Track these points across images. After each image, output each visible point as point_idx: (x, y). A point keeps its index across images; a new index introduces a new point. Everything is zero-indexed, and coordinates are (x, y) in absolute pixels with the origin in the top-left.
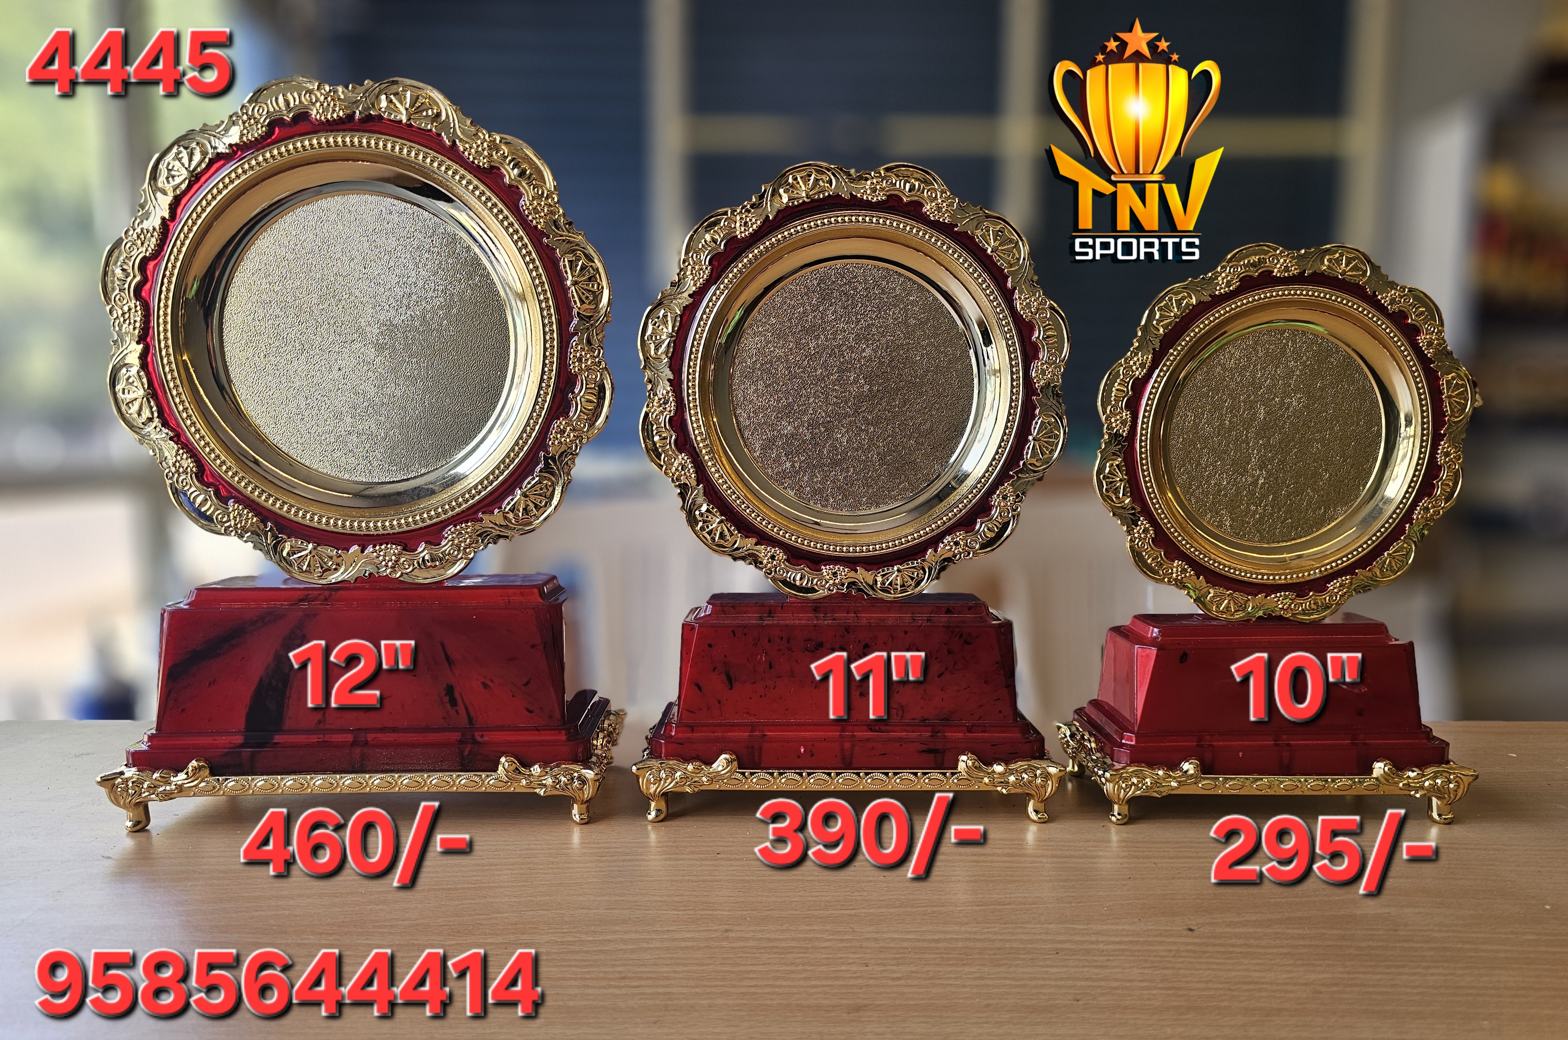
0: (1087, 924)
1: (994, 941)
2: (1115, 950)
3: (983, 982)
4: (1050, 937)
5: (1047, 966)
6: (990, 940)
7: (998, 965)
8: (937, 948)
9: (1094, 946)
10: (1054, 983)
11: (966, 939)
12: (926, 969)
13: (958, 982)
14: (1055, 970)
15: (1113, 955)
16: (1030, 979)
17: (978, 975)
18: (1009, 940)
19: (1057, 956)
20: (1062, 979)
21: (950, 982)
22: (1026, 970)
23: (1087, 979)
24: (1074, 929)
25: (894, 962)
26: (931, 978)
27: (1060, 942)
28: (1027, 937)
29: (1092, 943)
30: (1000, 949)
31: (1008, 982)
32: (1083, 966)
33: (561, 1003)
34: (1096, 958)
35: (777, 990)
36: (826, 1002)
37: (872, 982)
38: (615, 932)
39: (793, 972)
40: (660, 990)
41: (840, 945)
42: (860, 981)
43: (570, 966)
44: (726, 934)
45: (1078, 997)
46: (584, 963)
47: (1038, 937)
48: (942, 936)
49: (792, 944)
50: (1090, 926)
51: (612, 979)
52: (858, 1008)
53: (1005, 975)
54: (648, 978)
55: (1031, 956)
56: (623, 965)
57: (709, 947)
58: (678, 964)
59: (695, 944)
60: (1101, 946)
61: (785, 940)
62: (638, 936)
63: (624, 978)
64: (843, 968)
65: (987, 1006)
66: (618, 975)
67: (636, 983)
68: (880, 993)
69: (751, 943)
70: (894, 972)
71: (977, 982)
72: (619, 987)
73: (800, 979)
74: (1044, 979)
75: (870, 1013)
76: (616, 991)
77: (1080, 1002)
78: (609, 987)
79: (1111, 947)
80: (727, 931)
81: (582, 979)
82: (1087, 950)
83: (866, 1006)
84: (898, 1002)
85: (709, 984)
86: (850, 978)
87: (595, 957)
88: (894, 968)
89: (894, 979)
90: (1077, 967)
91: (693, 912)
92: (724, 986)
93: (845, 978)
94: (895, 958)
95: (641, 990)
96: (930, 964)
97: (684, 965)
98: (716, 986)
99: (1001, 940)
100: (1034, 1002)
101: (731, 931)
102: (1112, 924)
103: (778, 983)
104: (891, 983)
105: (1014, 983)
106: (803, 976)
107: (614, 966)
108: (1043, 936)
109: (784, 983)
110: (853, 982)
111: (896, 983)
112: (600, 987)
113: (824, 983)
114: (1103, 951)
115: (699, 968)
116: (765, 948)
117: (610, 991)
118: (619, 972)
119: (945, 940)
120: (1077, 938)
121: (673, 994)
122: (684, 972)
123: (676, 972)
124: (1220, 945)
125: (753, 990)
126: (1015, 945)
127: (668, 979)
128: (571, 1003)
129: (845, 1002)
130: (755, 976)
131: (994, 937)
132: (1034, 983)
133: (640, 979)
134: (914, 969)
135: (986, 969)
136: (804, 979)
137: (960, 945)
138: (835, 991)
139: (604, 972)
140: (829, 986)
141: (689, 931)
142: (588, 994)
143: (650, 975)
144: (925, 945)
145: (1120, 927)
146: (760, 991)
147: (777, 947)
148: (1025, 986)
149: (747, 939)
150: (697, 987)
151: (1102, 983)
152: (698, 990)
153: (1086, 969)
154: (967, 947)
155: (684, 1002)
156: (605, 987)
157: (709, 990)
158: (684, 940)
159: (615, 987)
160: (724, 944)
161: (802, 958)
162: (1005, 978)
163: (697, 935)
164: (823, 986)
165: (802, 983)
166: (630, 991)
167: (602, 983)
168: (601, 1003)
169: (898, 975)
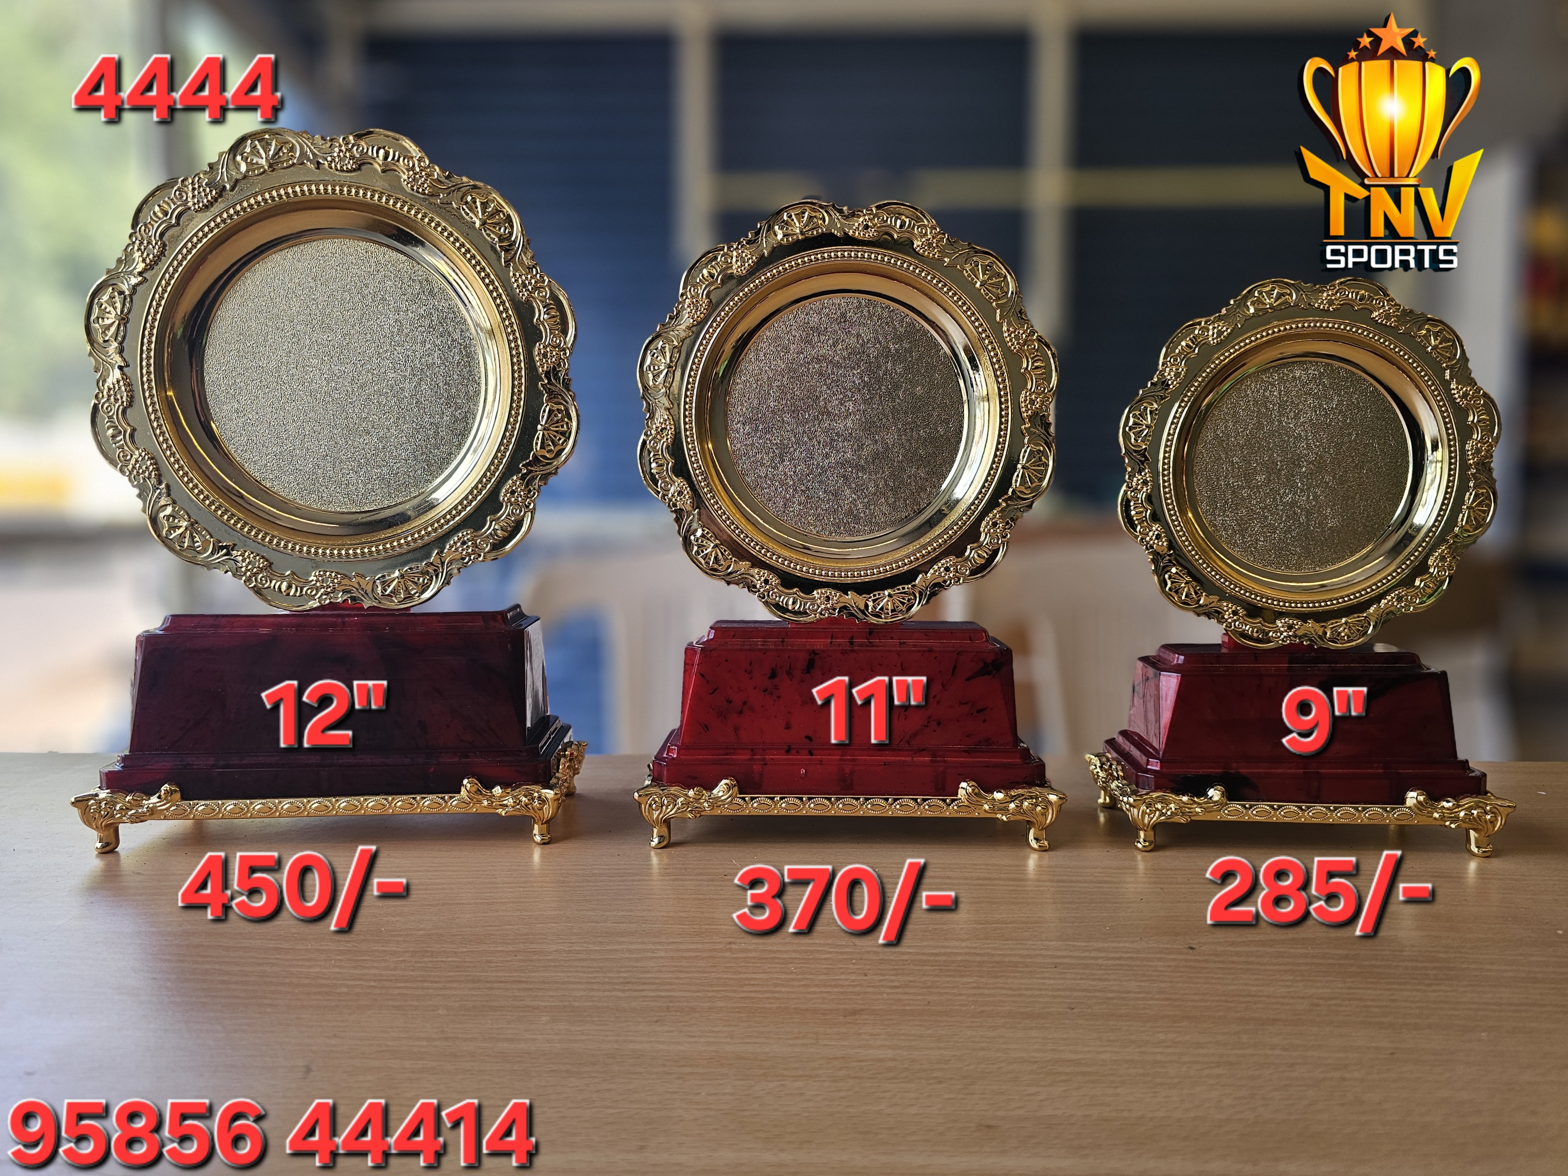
0: (1088, 942)
1: (993, 955)
2: (1114, 965)
3: (980, 991)
4: (1050, 953)
5: (1044, 978)
6: (989, 955)
7: (997, 977)
8: (936, 961)
9: (1092, 961)
10: (1051, 993)
11: (966, 954)
12: (924, 979)
13: (955, 991)
14: (1052, 982)
15: (1111, 970)
16: (1026, 989)
17: (975, 985)
18: (1008, 955)
19: (1056, 970)
20: (1058, 990)
21: (946, 991)
22: (1023, 981)
23: (1083, 991)
24: (1074, 946)
25: (893, 972)
26: (928, 987)
27: (1059, 957)
28: (1027, 952)
29: (1092, 958)
30: (998, 962)
31: (1005, 992)
32: (1081, 979)
33: (566, 1004)
34: (1094, 972)
35: (776, 995)
36: (824, 1006)
37: (870, 990)
38: (621, 943)
39: (793, 980)
40: (663, 994)
41: (840, 957)
42: (858, 989)
43: (577, 972)
44: (730, 946)
45: (1072, 1006)
46: (589, 970)
47: (1038, 952)
48: (943, 951)
49: (794, 955)
50: (1090, 944)
51: (617, 984)
52: (855, 1013)
53: (1003, 985)
54: (651, 984)
55: (1029, 970)
56: (628, 971)
57: (712, 957)
58: (681, 972)
59: (698, 954)
60: (1100, 962)
61: (786, 952)
62: (643, 947)
63: (628, 983)
64: (843, 977)
65: (982, 1012)
66: (622, 980)
67: (640, 988)
68: (877, 1000)
69: (754, 954)
70: (892, 981)
71: (974, 991)
72: (623, 991)
73: (800, 986)
74: (1040, 989)
75: (866, 1017)
76: (620, 994)
77: (1075, 1010)
78: (614, 990)
79: (1110, 962)
80: (730, 943)
81: (588, 983)
82: (1086, 964)
83: (862, 1010)
84: (894, 1007)
85: (711, 989)
86: (848, 986)
87: (601, 964)
88: (893, 978)
89: (891, 987)
90: (1074, 979)
91: (697, 927)
92: (725, 991)
93: (843, 986)
94: (895, 969)
95: (644, 994)
96: (928, 975)
97: (687, 972)
98: (718, 991)
99: (1000, 955)
100: (1029, 1009)
101: (735, 943)
102: (1113, 942)
103: (778, 989)
104: (889, 991)
105: (1010, 992)
106: (802, 983)
107: (619, 972)
108: (1042, 952)
109: (783, 989)
110: (851, 989)
111: (893, 991)
112: (604, 991)
113: (823, 990)
114: (1101, 965)
115: (702, 975)
116: (766, 958)
117: (614, 993)
118: (624, 978)
119: (944, 954)
120: (1077, 954)
121: (674, 997)
122: (687, 978)
123: (678, 978)
124: (1219, 962)
125: (753, 995)
126: (1014, 959)
127: (670, 984)
128: (576, 1004)
129: (843, 1006)
130: (756, 982)
131: (993, 952)
132: (1030, 993)
133: (644, 983)
134: (912, 979)
135: (984, 980)
136: (804, 986)
137: (959, 958)
138: (833, 997)
139: (609, 978)
140: (827, 992)
141: (693, 943)
142: (593, 996)
143: (652, 981)
144: (925, 958)
145: (1121, 945)
146: (760, 996)
148: (1021, 995)
149: (750, 951)
150: (699, 991)
151: (1099, 994)
152: (699, 994)
153: (1083, 981)
154: (966, 961)
155: (685, 1004)
156: (608, 990)
157: (710, 994)
158: (688, 950)
159: (619, 990)
160: (727, 954)
161: (801, 968)
162: (1002, 988)
163: (700, 946)
164: (822, 992)
165: (802, 989)
166: (636, 994)
167: (607, 987)
168: (605, 1004)
169: (896, 984)
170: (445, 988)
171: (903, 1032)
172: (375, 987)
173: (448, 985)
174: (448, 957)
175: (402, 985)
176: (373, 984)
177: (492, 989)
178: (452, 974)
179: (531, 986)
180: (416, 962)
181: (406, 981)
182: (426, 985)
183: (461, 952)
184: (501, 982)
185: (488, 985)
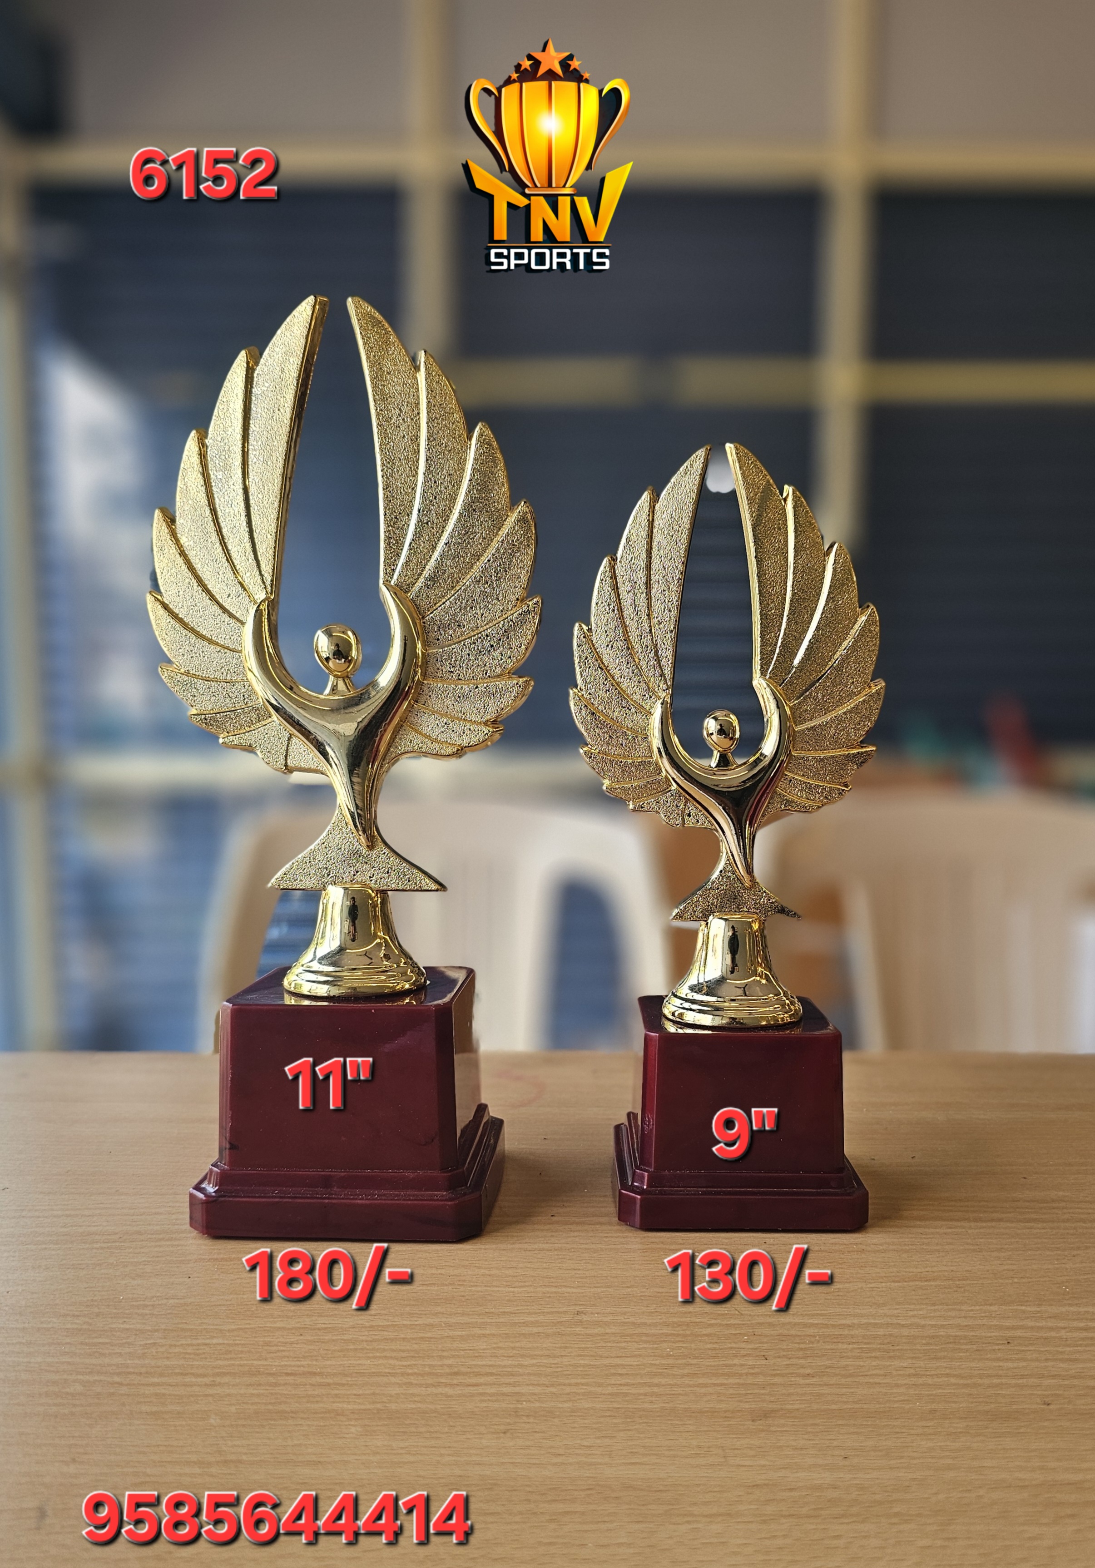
0: (1039, 1305)
1: (923, 1326)
2: (1083, 1339)
3: (920, 1381)
4: (995, 1322)
5: (998, 1360)
6: (918, 1326)
7: (936, 1358)
8: (852, 1336)
9: (1053, 1334)
10: (1014, 1381)
11: (888, 1325)
12: (844, 1362)
13: (888, 1380)
14: (1010, 1365)
15: (1081, 1345)
16: (981, 1376)
17: (912, 1371)
18: (943, 1326)
19: (1009, 1347)
20: (1023, 1376)
21: (877, 1380)
22: (973, 1365)
23: (1054, 1377)
24: (1024, 1312)
25: (800, 1354)
26: (851, 1376)
27: (1008, 1328)
28: (965, 1322)
29: (1051, 1329)
30: (933, 1337)
31: (953, 1380)
32: (1047, 1360)
33: (379, 1406)
34: (1060, 1349)
35: (656, 1390)
36: (723, 1406)
37: (777, 1380)
39: (673, 1367)
40: (505, 1390)
41: (727, 1332)
42: (760, 1379)
44: (579, 1317)
45: (1047, 1400)
46: (405, 1355)
47: (980, 1322)
49: (665, 1330)
50: (1043, 1308)
51: (441, 1375)
52: (766, 1414)
53: (948, 1371)
54: (487, 1374)
55: (975, 1347)
56: (453, 1357)
57: (559, 1333)
58: (522, 1356)
59: (540, 1329)
60: (1063, 1333)
62: (466, 1319)
63: (456, 1374)
64: (736, 1361)
66: (448, 1370)
67: (474, 1380)
68: (789, 1395)
69: (613, 1329)
70: (803, 1367)
72: (452, 1386)
73: (683, 1376)
74: (999, 1376)
75: (782, 1421)
76: (449, 1391)
77: (1051, 1407)
78: (439, 1385)
79: (1076, 1334)
80: (578, 1313)
81: (403, 1374)
82: (1046, 1338)
83: (773, 1411)
84: (815, 1407)
85: (567, 1381)
87: (416, 1347)
88: (802, 1361)
89: (804, 1376)
90: (1037, 1360)
92: (587, 1384)
93: (741, 1375)
94: (801, 1349)
95: (480, 1390)
96: (848, 1357)
97: (532, 1357)
98: (577, 1384)
99: (932, 1326)
100: (993, 1406)
102: (1070, 1305)
103: (656, 1380)
104: (801, 1381)
105: (962, 1381)
106: (686, 1371)
107: (441, 1357)
109: (663, 1381)
110: (750, 1380)
111: (807, 1381)
112: (427, 1386)
113: (714, 1380)
114: (1066, 1340)
115: (552, 1361)
116: (631, 1335)
117: (440, 1390)
118: (450, 1366)
119: (860, 1325)
120: (1030, 1323)
121: (522, 1395)
122: (533, 1365)
123: (522, 1366)
125: (625, 1389)
127: (512, 1374)
128: (393, 1406)
129: (747, 1406)
130: (624, 1371)
131: (923, 1322)
132: (987, 1381)
133: (479, 1374)
134: (828, 1363)
135: (921, 1364)
136: (688, 1375)
137: (881, 1332)
138: (731, 1391)
139: (430, 1366)
140: (722, 1385)
141: (529, 1314)
142: (413, 1395)
143: (488, 1370)
144: (836, 1332)
145: (1082, 1309)
146: (633, 1391)
147: (647, 1335)
148: (976, 1386)
149: (607, 1324)
150: (552, 1385)
151: (1076, 1382)
152: (553, 1390)
153: (1050, 1364)
154: (891, 1335)
155: (537, 1405)
156: (433, 1386)
157: (568, 1389)
158: (526, 1324)
159: (446, 1385)
160: (578, 1329)
161: (679, 1348)
162: (948, 1375)
163: (541, 1318)
164: (715, 1385)
165: (687, 1381)
166: (467, 1390)
167: (430, 1381)
168: (432, 1407)
169: (808, 1371)
170: (213, 1385)
171: (835, 1443)
172: (121, 1384)
173: (218, 1380)
174: (212, 1337)
175: (156, 1380)
176: (116, 1379)
177: (276, 1385)
178: (220, 1363)
179: (329, 1381)
180: (171, 1346)
181: (161, 1375)
182: (188, 1379)
183: (229, 1331)
184: (287, 1374)
185: (271, 1379)
